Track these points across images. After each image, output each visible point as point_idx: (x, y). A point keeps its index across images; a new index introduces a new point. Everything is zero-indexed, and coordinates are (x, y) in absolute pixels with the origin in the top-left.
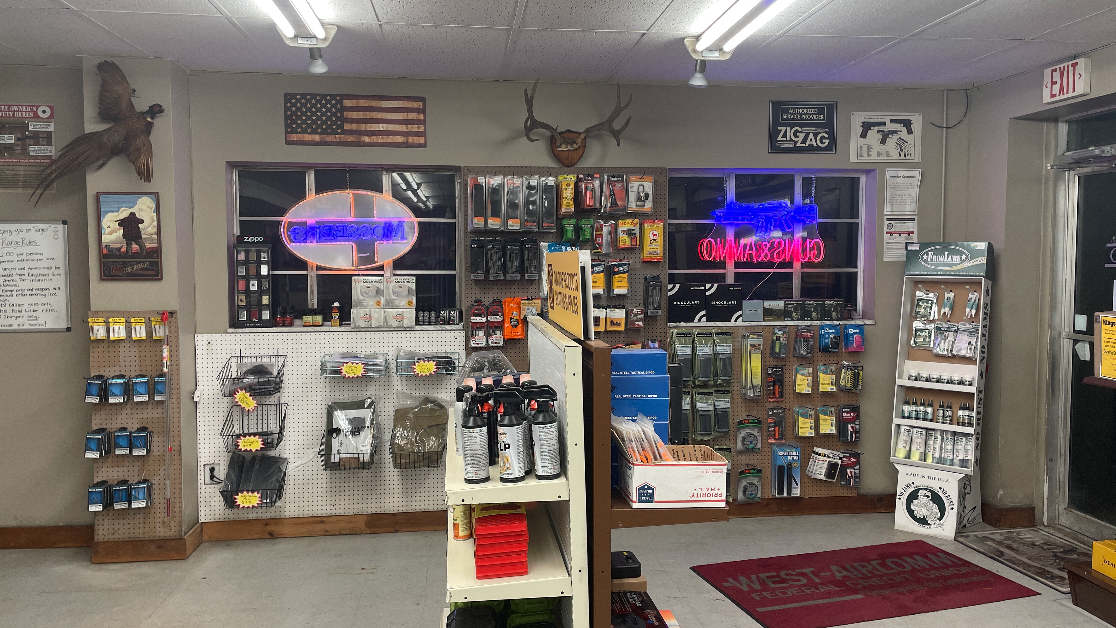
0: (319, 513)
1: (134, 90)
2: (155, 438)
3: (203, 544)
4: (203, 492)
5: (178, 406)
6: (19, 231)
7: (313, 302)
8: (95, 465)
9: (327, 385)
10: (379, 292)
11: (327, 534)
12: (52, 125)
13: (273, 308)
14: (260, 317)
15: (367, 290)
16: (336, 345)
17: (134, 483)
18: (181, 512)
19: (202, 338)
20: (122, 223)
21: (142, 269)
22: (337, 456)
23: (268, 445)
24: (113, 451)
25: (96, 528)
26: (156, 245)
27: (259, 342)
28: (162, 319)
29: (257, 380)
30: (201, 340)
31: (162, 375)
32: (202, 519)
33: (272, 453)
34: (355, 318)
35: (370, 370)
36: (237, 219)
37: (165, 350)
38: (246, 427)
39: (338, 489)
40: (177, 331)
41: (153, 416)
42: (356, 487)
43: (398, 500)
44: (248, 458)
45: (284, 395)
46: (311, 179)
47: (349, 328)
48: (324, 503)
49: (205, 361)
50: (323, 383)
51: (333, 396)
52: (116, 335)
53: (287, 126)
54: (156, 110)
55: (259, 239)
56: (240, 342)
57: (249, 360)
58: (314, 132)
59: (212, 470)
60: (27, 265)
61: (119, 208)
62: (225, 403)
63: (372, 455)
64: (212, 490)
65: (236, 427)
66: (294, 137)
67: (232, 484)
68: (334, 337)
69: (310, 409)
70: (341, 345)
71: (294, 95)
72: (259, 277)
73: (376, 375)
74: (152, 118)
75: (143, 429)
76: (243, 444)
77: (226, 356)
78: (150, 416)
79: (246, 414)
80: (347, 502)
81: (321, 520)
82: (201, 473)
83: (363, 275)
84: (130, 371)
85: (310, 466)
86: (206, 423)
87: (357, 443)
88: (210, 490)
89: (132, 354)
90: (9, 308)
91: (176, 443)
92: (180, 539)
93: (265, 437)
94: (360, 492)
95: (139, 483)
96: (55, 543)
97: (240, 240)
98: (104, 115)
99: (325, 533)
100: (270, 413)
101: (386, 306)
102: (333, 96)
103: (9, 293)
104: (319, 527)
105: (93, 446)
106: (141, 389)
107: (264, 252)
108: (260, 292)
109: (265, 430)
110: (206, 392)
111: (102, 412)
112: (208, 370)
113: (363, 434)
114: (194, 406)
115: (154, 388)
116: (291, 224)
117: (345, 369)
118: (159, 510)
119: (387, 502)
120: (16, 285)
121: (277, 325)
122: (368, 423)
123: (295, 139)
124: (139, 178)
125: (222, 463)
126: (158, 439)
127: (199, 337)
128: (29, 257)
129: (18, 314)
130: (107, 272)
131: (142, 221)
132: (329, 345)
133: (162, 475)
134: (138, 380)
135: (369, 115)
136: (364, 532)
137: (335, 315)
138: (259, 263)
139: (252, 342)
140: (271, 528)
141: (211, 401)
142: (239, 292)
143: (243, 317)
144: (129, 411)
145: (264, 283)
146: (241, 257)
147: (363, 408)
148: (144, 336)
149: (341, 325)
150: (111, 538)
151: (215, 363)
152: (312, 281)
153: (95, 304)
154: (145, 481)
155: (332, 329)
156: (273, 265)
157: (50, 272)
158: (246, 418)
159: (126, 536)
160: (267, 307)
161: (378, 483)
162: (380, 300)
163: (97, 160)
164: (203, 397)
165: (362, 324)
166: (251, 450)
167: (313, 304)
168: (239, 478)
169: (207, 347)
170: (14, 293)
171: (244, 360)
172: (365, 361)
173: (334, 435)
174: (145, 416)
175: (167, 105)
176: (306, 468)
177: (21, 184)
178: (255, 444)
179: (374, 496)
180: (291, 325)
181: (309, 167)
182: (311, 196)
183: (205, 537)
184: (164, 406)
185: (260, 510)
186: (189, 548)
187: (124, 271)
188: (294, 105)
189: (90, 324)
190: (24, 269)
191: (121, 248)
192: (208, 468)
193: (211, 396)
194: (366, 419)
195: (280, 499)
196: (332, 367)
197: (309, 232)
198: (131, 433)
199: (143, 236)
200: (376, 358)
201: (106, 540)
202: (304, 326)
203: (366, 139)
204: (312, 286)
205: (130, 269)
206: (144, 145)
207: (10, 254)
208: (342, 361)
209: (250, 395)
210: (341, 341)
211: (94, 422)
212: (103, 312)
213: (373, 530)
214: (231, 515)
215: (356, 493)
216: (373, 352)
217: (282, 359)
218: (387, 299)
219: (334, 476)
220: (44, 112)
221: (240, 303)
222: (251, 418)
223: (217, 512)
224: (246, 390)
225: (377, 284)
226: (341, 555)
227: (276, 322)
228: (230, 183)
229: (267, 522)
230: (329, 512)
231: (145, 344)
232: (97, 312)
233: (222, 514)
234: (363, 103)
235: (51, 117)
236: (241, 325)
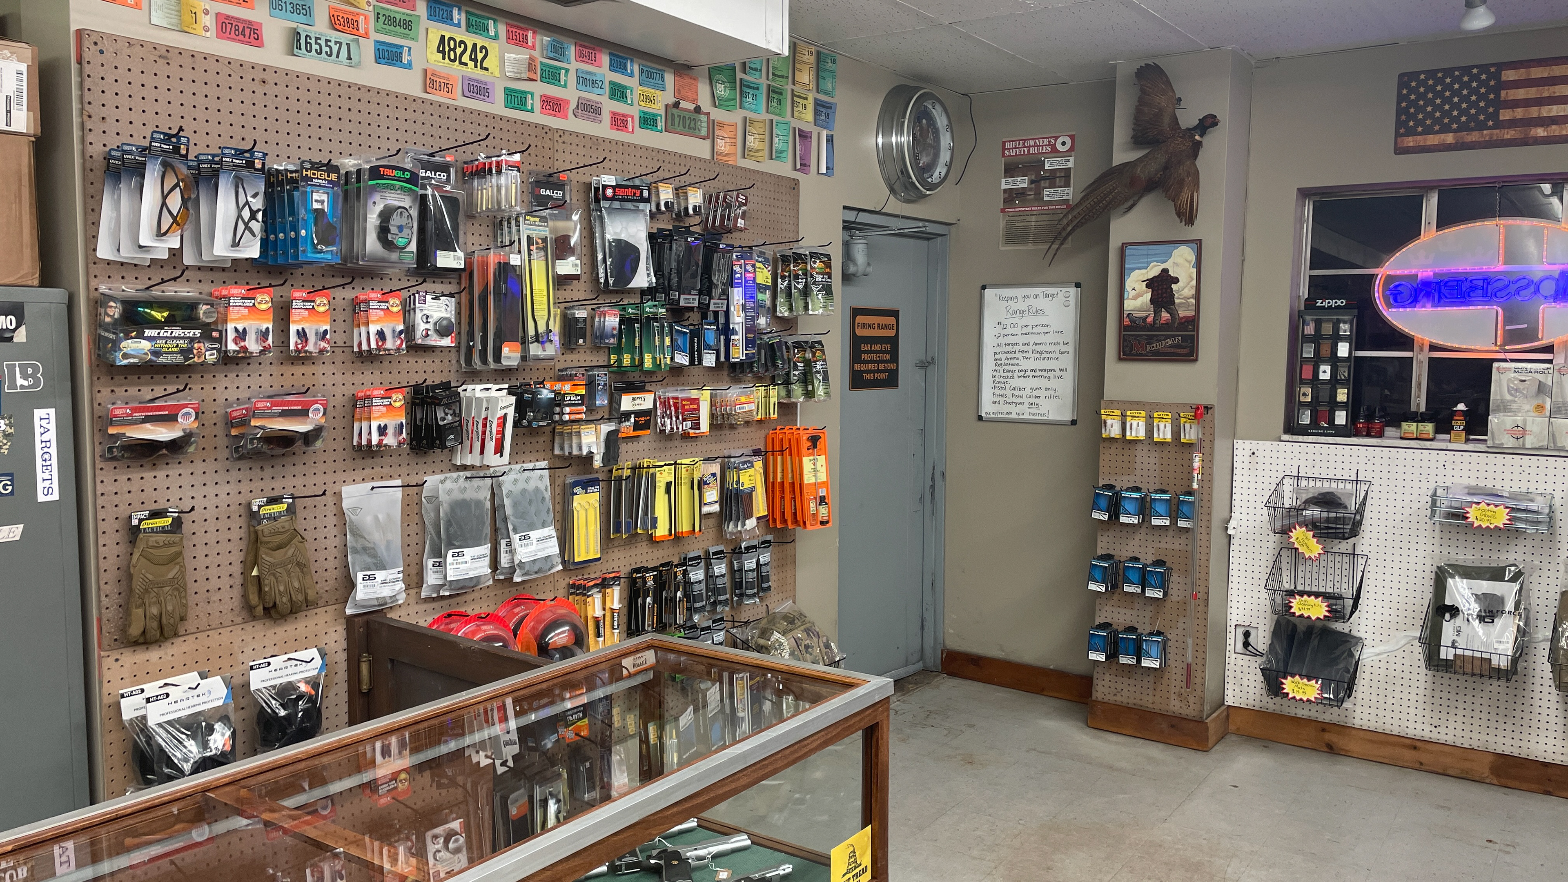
0: (1411, 733)
1: (1180, 100)
2: (1175, 578)
3: (1228, 736)
4: (1232, 663)
5: (1207, 537)
6: (1026, 297)
7: (1419, 400)
8: (1098, 601)
9: (1437, 534)
10: (1541, 389)
11: (1420, 767)
12: (1072, 159)
13: (1354, 407)
14: (1331, 421)
15: (1521, 386)
16: (1457, 473)
17: (1145, 632)
18: (1203, 685)
19: (1244, 446)
20: (1151, 283)
21: (1171, 346)
22: (1452, 651)
23: (1336, 614)
24: (1120, 585)
25: (1095, 681)
26: (1192, 313)
27: (1329, 458)
28: (1195, 416)
29: (1325, 515)
30: (1242, 448)
31: (1190, 493)
32: (1230, 701)
33: (1339, 626)
34: (1495, 431)
35: (1520, 519)
36: (1305, 273)
37: (1197, 459)
38: (1300, 581)
39: (1444, 702)
40: (1212, 434)
41: (1172, 547)
42: (1477, 707)
43: (1554, 742)
44: (1301, 628)
45: (1363, 541)
46: (1431, 207)
47: (1481, 447)
48: (1420, 719)
49: (1246, 478)
50: (1430, 531)
51: (1445, 552)
52: (1134, 434)
53: (1399, 124)
54: (1208, 123)
55: (1339, 303)
56: (1299, 456)
57: (1312, 483)
58: (1445, 129)
59: (1247, 635)
60: (1032, 339)
61: (1149, 263)
62: (1271, 542)
63: (1515, 661)
64: (1246, 663)
65: (1285, 579)
66: (1410, 142)
67: (1277, 662)
68: (1454, 459)
69: (1404, 569)
70: (1465, 473)
71: (1414, 75)
72: (1334, 360)
73: (1531, 530)
74: (1201, 136)
75: (1159, 563)
76: (1298, 606)
77: (1277, 474)
78: (1170, 546)
79: (1301, 561)
80: (1459, 726)
81: (1414, 744)
82: (1231, 636)
83: (1512, 360)
84: (1149, 484)
85: (1399, 657)
86: (1241, 567)
87: (1488, 635)
88: (1242, 663)
89: (1152, 461)
90: (1008, 392)
91: (1202, 589)
92: (1200, 722)
93: (1333, 601)
94: (1484, 716)
95: (1151, 634)
96: (1043, 689)
97: (1310, 304)
98: (1139, 139)
99: (1418, 765)
100: (1338, 565)
101: (1555, 413)
102: (1484, 68)
103: (1010, 374)
104: (1408, 754)
105: (1098, 575)
106: (1160, 508)
107: (1345, 322)
108: (1335, 382)
109: (1330, 590)
110: (1244, 523)
111: (1109, 533)
112: (1249, 492)
113: (1499, 622)
114: (1226, 541)
115: (1178, 509)
116: (1389, 279)
117: (1473, 514)
118: (1175, 677)
119: (1533, 741)
120: (1018, 365)
121: (1357, 434)
122: (1510, 606)
123: (1411, 144)
124: (1178, 220)
125: (1261, 628)
126: (1179, 580)
127: (1239, 444)
128: (1036, 330)
129: (1018, 400)
130: (1127, 349)
131: (1176, 280)
132: (1445, 472)
133: (1181, 629)
134: (1158, 496)
135: (1546, 91)
136: (1488, 781)
137: (1459, 425)
138: (1336, 338)
139: (1317, 457)
140: (1328, 737)
141: (1251, 537)
142: (1303, 382)
143: (1306, 419)
144: (1143, 536)
145: (1341, 370)
146: (1310, 330)
147: (1503, 580)
148: (1168, 437)
149: (1467, 440)
150: (1112, 699)
151: (1260, 482)
152: (1420, 368)
153: (1110, 391)
154: (1159, 633)
155: (1451, 446)
156: (1358, 343)
157: (1057, 348)
158: (1301, 568)
159: (1131, 701)
160: (1343, 406)
161: (1519, 707)
162: (1544, 402)
163: (1126, 200)
164: (1240, 529)
165: (1508, 442)
166: (1309, 617)
167: (1418, 405)
168: (1288, 652)
169: (1249, 459)
170: (1016, 374)
171: (1304, 483)
172: (1512, 504)
173: (1447, 616)
174: (1163, 545)
175: (1224, 115)
176: (1392, 660)
177: (1031, 238)
178: (1316, 610)
179: (1509, 727)
180: (1380, 435)
181: (1427, 187)
182: (1429, 232)
183: (1232, 727)
184: (1189, 535)
185: (1314, 708)
186: (1212, 740)
187: (1149, 348)
188: (1411, 90)
189: (1103, 417)
190: (1028, 344)
191: (1147, 317)
192: (1240, 631)
193: (1251, 530)
194: (1506, 599)
195: (1349, 697)
196: (1451, 507)
197: (1421, 290)
198: (1145, 566)
199: (1177, 301)
200: (1532, 501)
201: (1106, 700)
202: (1402, 438)
203: (1541, 132)
204: (1419, 376)
205: (1157, 346)
206: (1189, 174)
207: (1014, 326)
208: (1469, 499)
209: (1314, 536)
210: (1466, 466)
211: (1100, 545)
212: (1118, 402)
213: (1504, 781)
214: (1272, 704)
215: (1476, 714)
216: (1524, 489)
217: (1364, 487)
218: (1556, 403)
219: (1439, 681)
220: (1064, 144)
221: (1302, 399)
222: (1308, 568)
223: (1251, 697)
224: (1306, 526)
225: (1540, 377)
226: (1449, 809)
227: (1356, 428)
228: (1300, 221)
229: (1324, 727)
230: (1427, 735)
231: (1169, 448)
232: (1112, 402)
233: (1258, 700)
234: (1537, 73)
235: (1072, 149)
236: (1303, 431)
